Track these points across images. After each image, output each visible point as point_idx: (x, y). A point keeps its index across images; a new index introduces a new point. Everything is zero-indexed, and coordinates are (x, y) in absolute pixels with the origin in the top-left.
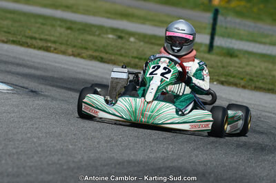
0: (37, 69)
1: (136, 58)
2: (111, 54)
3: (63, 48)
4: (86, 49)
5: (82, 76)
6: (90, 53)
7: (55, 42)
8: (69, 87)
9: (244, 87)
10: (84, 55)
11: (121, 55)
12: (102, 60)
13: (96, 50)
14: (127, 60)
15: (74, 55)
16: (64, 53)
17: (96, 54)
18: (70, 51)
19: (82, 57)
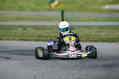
1: (38, 37)
2: (27, 37)
3: (7, 38)
4: (17, 36)
5: (21, 48)
6: (19, 38)
7: (3, 36)
8: (19, 53)
10: (17, 39)
11: (32, 37)
12: (25, 40)
13: (21, 36)
14: (35, 38)
16: (8, 40)
17: (22, 38)
18: (11, 38)
19: (16, 40)
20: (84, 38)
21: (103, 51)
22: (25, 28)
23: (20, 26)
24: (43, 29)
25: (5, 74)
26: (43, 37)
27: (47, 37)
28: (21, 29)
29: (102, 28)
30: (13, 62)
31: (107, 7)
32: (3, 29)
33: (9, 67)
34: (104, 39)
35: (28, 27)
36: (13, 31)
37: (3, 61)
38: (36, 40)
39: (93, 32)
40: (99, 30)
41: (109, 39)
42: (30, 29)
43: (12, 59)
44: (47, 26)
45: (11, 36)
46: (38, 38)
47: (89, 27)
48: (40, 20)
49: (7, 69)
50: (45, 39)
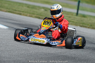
0: (17, 21)
9: (89, 28)
15: (30, 16)
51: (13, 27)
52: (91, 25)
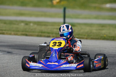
4: (19, 31)
5: (23, 43)
7: (5, 30)
11: (33, 32)
12: (26, 35)
13: (23, 31)
14: (37, 34)
15: (15, 34)
16: (10, 34)
17: (24, 33)
18: (13, 33)
19: (19, 35)
20: (85, 35)
21: (104, 49)
22: (27, 23)
23: (22, 22)
24: (45, 25)
25: (7, 68)
26: (44, 32)
27: (48, 33)
28: (23, 24)
29: (103, 26)
30: (15, 57)
31: (108, 6)
32: (5, 23)
33: (11, 61)
34: (104, 37)
35: (30, 22)
36: (15, 26)
37: (5, 55)
38: (38, 36)
39: (94, 30)
40: (100, 28)
41: (109, 37)
42: (32, 24)
43: (14, 54)
44: (48, 23)
45: (14, 31)
46: (40, 34)
47: (91, 25)
48: (42, 16)
49: (9, 64)
50: (47, 35)
51: (4, 50)
52: (88, 35)
